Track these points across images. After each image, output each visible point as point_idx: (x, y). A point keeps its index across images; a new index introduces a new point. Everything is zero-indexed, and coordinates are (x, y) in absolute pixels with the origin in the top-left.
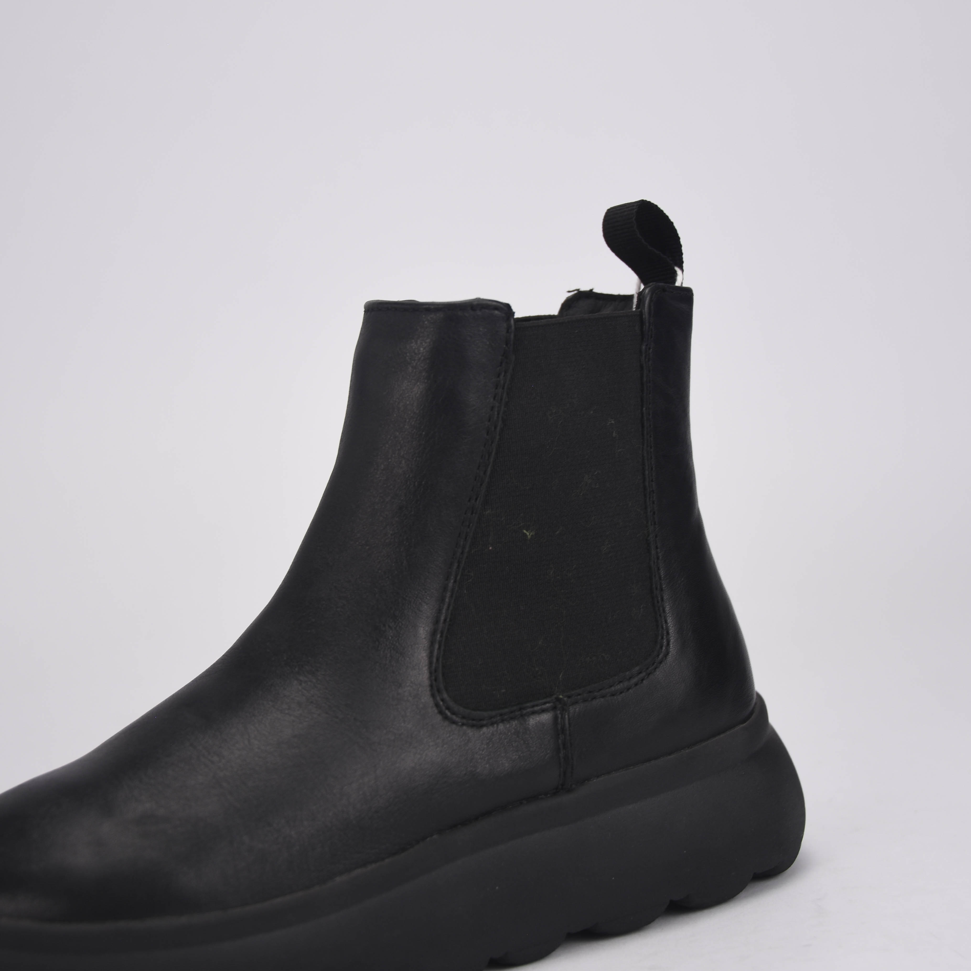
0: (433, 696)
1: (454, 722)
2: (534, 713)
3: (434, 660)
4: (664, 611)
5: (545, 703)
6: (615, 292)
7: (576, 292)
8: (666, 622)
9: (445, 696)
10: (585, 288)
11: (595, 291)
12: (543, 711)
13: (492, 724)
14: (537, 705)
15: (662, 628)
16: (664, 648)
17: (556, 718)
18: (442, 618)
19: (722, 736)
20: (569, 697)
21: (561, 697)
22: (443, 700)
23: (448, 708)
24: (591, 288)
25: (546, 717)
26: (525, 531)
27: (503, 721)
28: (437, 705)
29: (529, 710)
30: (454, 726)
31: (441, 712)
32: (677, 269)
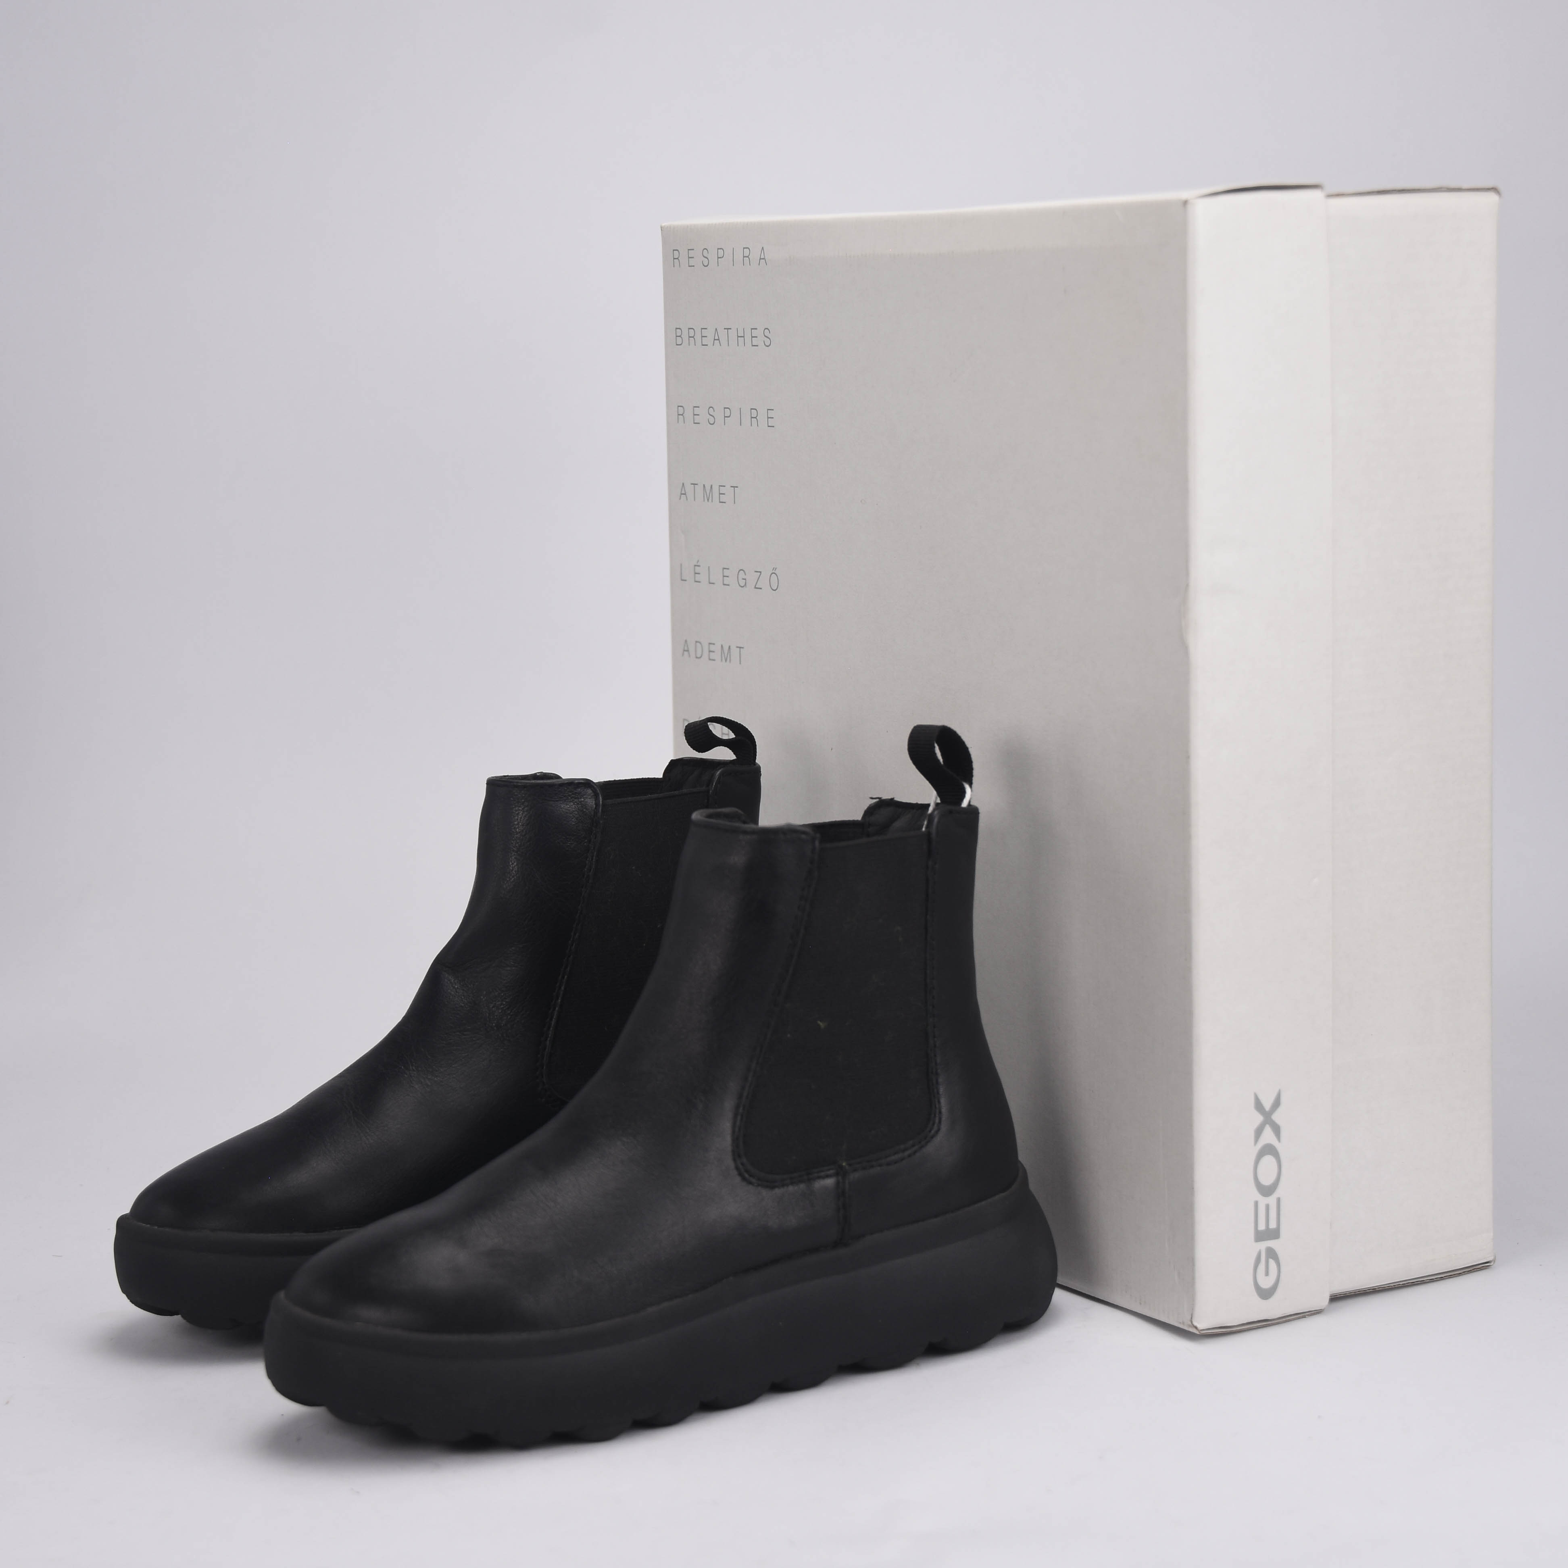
0: (734, 1160)
1: (750, 1183)
2: (819, 1178)
3: (737, 1129)
4: (938, 1093)
5: (829, 1170)
6: (913, 801)
7: (877, 800)
8: (939, 1102)
9: (744, 1160)
10: (886, 796)
11: (895, 799)
12: (828, 1176)
13: (783, 1186)
14: (822, 1171)
15: (936, 1107)
16: (936, 1125)
17: (838, 1183)
18: (745, 1094)
19: (983, 1203)
20: (850, 1165)
21: (844, 1164)
22: (742, 1164)
23: (747, 1171)
24: (892, 797)
25: (830, 1182)
26: (819, 1022)
27: (792, 1183)
28: (737, 1168)
29: (816, 1175)
30: (751, 1186)
31: (740, 1174)
32: (967, 787)
